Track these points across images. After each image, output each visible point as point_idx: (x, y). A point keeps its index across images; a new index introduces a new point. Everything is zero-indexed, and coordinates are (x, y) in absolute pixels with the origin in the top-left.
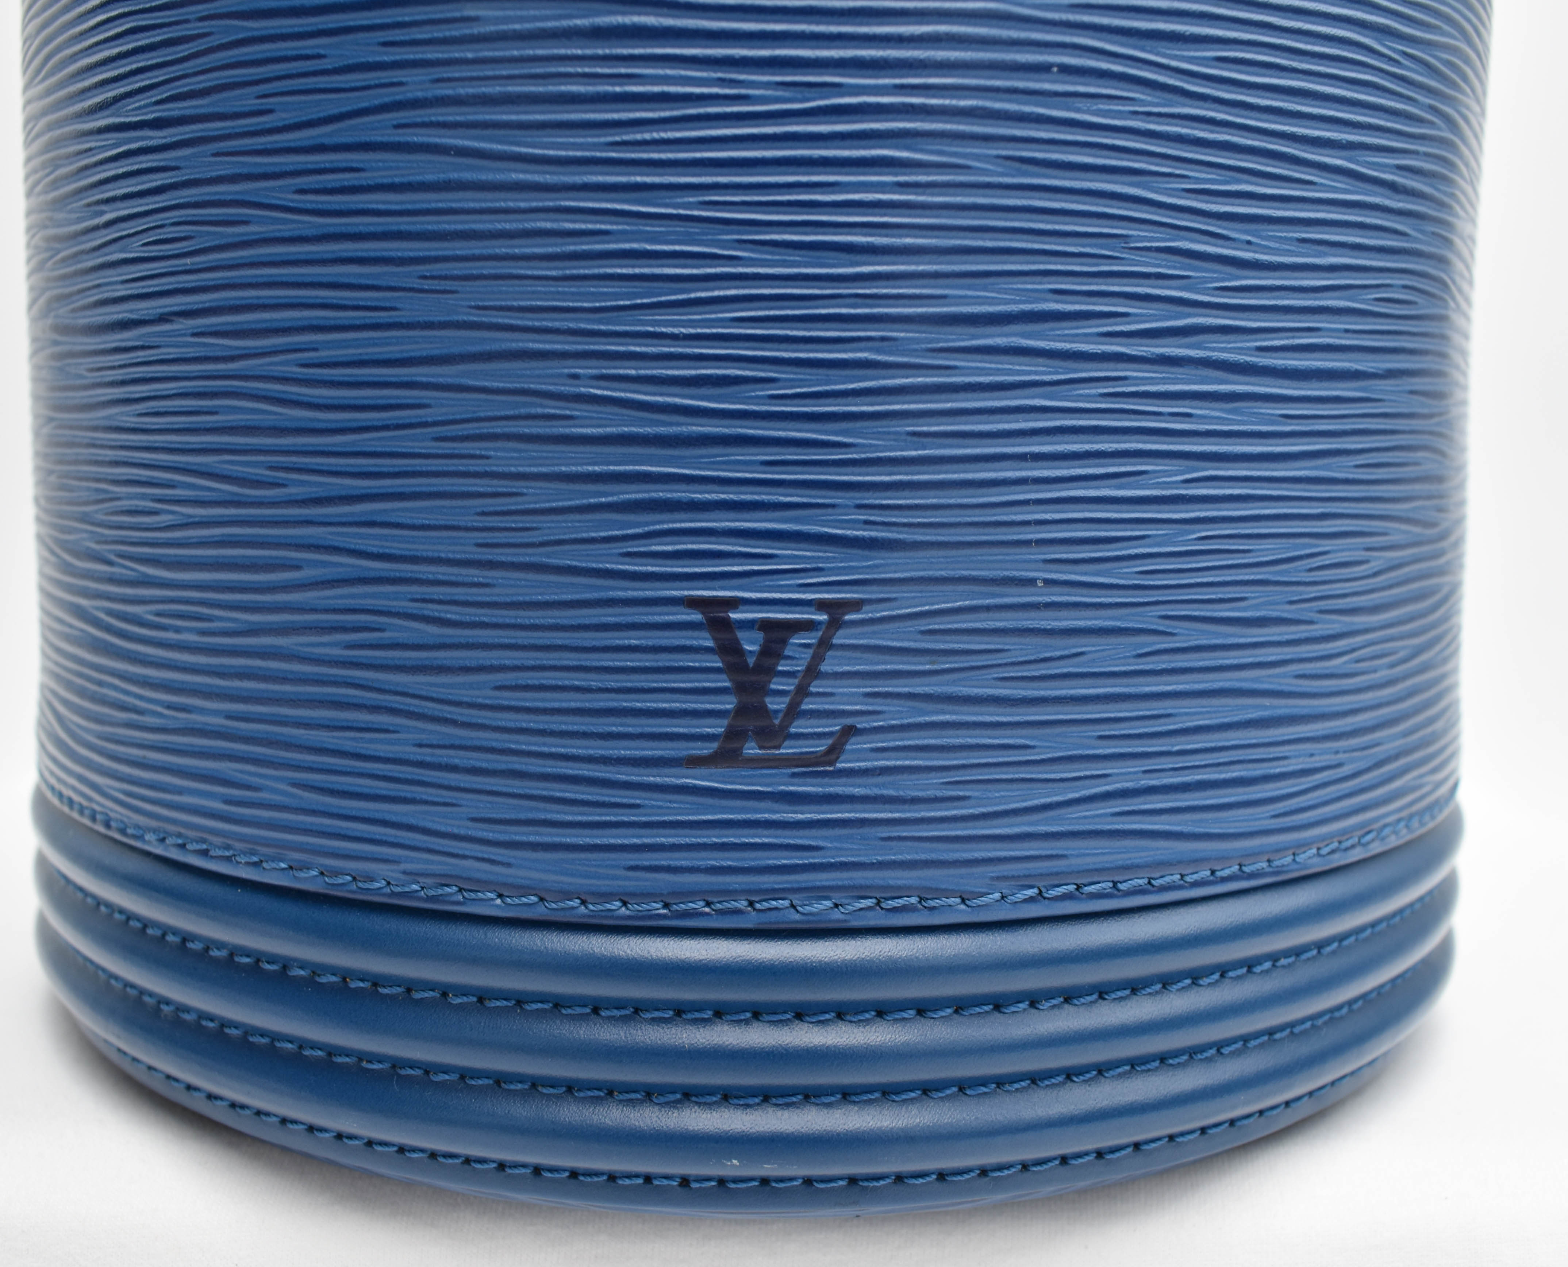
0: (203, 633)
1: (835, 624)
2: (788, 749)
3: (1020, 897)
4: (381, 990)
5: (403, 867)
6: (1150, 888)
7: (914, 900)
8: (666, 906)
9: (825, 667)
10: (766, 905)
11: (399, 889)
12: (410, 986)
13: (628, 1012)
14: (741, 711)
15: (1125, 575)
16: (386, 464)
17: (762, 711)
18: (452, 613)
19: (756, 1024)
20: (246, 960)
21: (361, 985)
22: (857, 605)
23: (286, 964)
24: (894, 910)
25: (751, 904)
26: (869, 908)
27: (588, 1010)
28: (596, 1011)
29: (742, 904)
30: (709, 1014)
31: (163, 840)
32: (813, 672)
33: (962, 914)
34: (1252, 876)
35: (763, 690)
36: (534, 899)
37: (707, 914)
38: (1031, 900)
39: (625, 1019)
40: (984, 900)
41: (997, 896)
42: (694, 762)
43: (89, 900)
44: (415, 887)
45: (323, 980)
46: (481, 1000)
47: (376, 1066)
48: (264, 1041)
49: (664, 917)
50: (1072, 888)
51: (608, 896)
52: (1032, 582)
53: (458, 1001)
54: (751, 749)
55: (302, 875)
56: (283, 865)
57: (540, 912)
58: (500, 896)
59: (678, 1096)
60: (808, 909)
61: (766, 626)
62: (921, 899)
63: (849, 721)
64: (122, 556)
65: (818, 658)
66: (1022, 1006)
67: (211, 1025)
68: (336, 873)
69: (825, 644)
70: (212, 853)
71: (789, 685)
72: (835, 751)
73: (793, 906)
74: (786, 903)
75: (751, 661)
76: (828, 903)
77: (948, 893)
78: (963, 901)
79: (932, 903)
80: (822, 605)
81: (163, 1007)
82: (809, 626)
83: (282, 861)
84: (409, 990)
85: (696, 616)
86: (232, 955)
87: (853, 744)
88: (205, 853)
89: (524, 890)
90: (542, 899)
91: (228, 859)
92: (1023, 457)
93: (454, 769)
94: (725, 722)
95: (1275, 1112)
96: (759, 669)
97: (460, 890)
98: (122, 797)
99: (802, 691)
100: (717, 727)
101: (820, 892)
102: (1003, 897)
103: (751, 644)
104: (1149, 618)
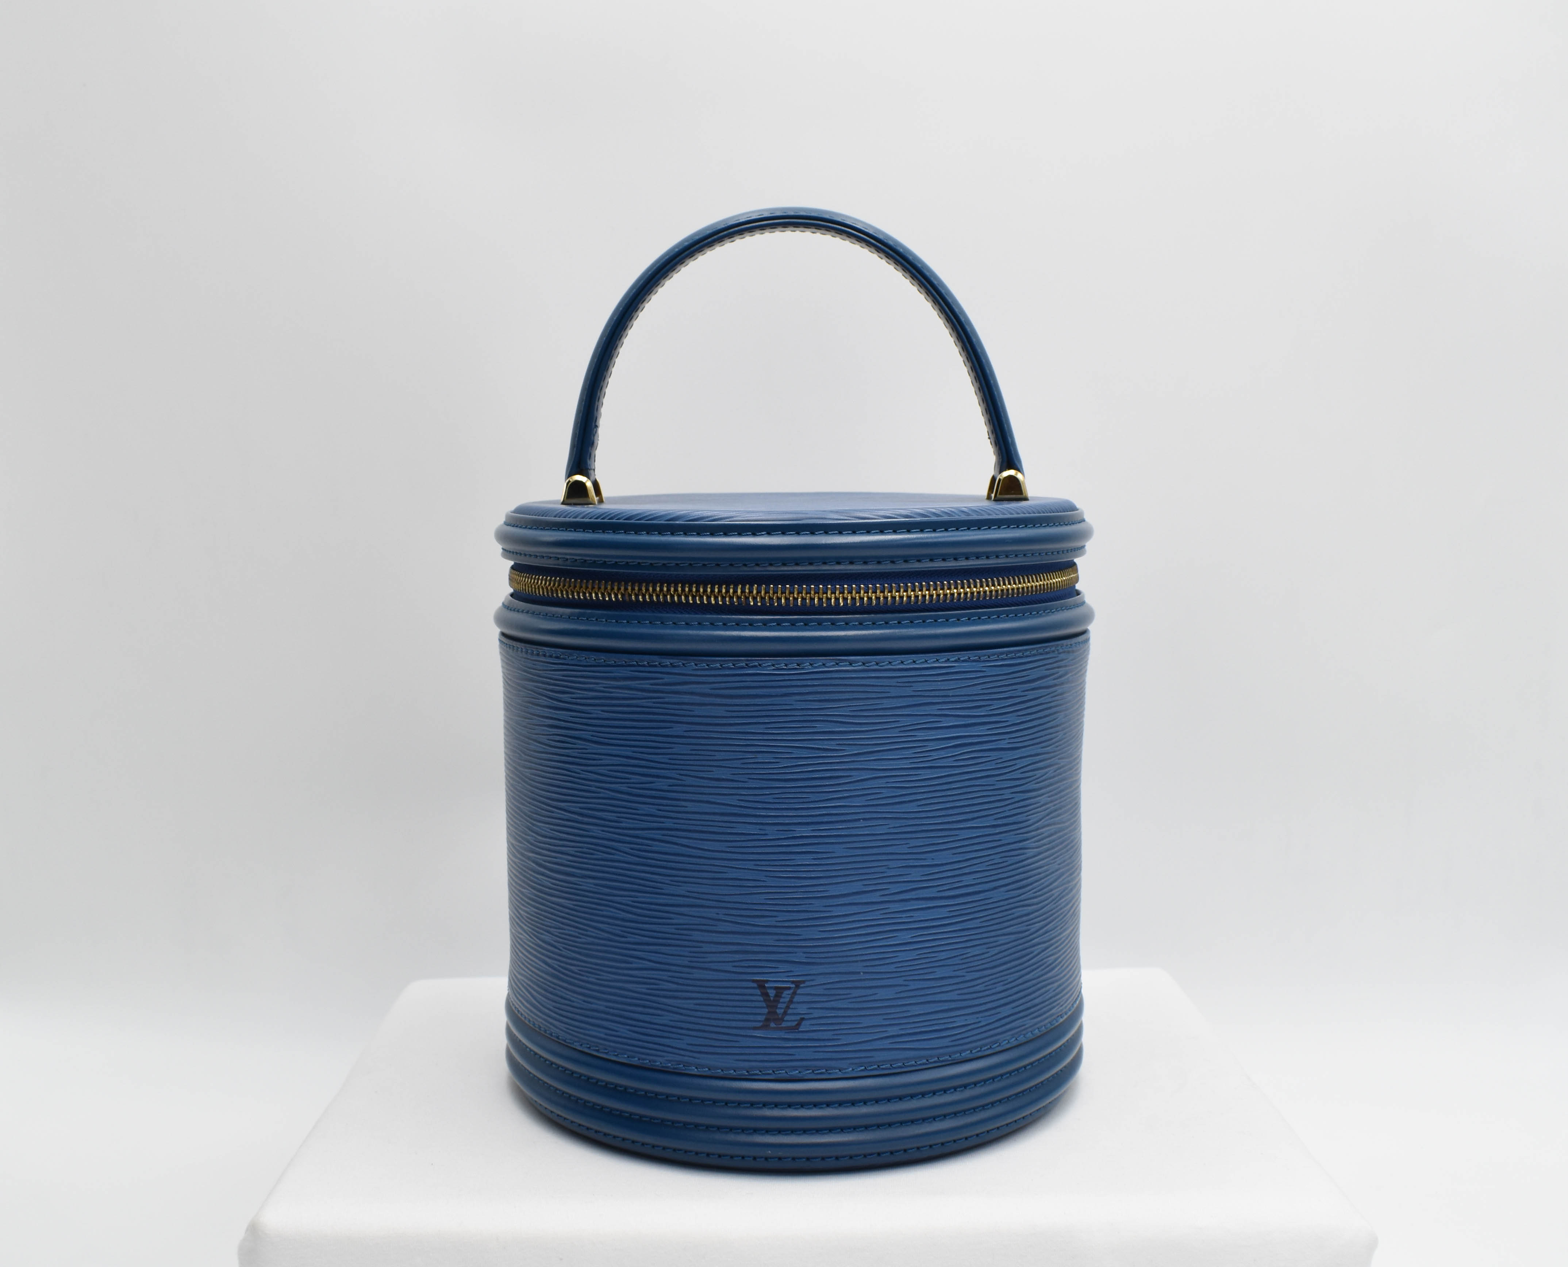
0: (598, 979)
1: (797, 987)
2: (784, 1025)
3: (859, 1069)
4: (658, 1097)
5: (665, 1058)
6: (904, 1066)
7: (824, 1071)
8: (747, 1072)
9: (795, 1000)
10: (778, 1072)
11: (664, 1065)
12: (668, 1096)
13: (736, 1104)
14: (769, 1013)
15: (892, 968)
16: (660, 935)
17: (775, 1013)
18: (680, 981)
19: (776, 1108)
20: (612, 1086)
21: (652, 1095)
22: (804, 982)
23: (626, 1088)
24: (818, 1074)
25: (773, 1072)
26: (810, 1073)
27: (724, 1104)
28: (726, 1104)
29: (771, 1072)
30: (761, 1105)
31: (581, 1045)
32: (791, 1002)
33: (840, 1075)
34: (943, 1061)
35: (776, 1007)
36: (707, 1069)
37: (760, 1075)
38: (862, 1070)
39: (735, 1107)
40: (847, 1071)
41: (851, 1069)
42: (755, 1028)
43: (532, 1053)
44: (670, 1065)
45: (639, 1093)
46: (690, 1100)
47: (656, 1121)
48: (618, 1113)
49: (747, 1075)
50: (876, 1066)
51: (728, 1069)
52: (859, 973)
53: (683, 1101)
54: (772, 1025)
55: (633, 1059)
56: (626, 1056)
57: (709, 1073)
58: (696, 1068)
59: (752, 1131)
60: (791, 1073)
61: (776, 988)
62: (826, 1070)
63: (802, 1016)
64: (564, 948)
65: (792, 998)
66: (861, 1104)
67: (598, 1107)
68: (644, 1059)
69: (794, 993)
70: (601, 1051)
71: (784, 1006)
72: (799, 1025)
73: (786, 1072)
74: (784, 1071)
75: (772, 999)
76: (797, 1072)
77: (835, 1068)
78: (840, 1071)
79: (829, 1072)
80: (793, 982)
81: (579, 1101)
82: (789, 988)
83: (625, 1054)
84: (667, 1097)
85: (755, 985)
86: (606, 1084)
87: (804, 1023)
88: (598, 1051)
89: (703, 1066)
90: (709, 1069)
91: (606, 1053)
92: (855, 935)
93: (682, 1028)
94: (764, 1017)
95: (960, 1141)
96: (774, 1001)
97: (684, 1066)
98: (565, 1029)
99: (788, 1007)
100: (762, 1018)
101: (795, 1068)
102: (853, 1070)
103: (772, 993)
104: (900, 981)
